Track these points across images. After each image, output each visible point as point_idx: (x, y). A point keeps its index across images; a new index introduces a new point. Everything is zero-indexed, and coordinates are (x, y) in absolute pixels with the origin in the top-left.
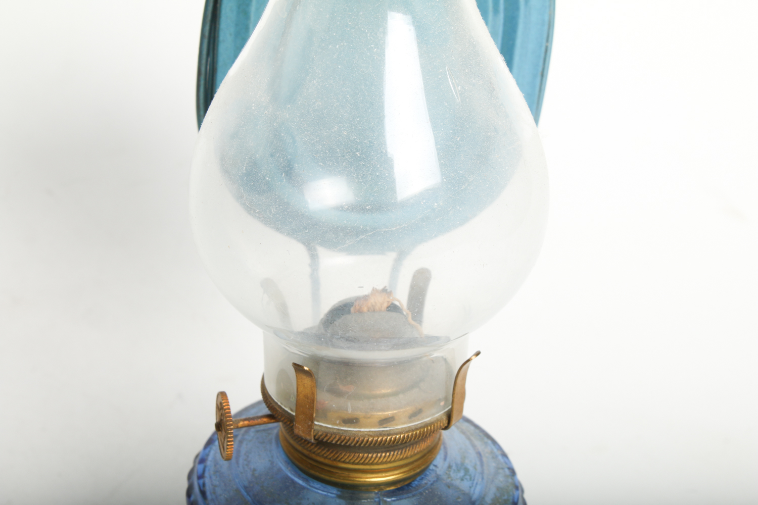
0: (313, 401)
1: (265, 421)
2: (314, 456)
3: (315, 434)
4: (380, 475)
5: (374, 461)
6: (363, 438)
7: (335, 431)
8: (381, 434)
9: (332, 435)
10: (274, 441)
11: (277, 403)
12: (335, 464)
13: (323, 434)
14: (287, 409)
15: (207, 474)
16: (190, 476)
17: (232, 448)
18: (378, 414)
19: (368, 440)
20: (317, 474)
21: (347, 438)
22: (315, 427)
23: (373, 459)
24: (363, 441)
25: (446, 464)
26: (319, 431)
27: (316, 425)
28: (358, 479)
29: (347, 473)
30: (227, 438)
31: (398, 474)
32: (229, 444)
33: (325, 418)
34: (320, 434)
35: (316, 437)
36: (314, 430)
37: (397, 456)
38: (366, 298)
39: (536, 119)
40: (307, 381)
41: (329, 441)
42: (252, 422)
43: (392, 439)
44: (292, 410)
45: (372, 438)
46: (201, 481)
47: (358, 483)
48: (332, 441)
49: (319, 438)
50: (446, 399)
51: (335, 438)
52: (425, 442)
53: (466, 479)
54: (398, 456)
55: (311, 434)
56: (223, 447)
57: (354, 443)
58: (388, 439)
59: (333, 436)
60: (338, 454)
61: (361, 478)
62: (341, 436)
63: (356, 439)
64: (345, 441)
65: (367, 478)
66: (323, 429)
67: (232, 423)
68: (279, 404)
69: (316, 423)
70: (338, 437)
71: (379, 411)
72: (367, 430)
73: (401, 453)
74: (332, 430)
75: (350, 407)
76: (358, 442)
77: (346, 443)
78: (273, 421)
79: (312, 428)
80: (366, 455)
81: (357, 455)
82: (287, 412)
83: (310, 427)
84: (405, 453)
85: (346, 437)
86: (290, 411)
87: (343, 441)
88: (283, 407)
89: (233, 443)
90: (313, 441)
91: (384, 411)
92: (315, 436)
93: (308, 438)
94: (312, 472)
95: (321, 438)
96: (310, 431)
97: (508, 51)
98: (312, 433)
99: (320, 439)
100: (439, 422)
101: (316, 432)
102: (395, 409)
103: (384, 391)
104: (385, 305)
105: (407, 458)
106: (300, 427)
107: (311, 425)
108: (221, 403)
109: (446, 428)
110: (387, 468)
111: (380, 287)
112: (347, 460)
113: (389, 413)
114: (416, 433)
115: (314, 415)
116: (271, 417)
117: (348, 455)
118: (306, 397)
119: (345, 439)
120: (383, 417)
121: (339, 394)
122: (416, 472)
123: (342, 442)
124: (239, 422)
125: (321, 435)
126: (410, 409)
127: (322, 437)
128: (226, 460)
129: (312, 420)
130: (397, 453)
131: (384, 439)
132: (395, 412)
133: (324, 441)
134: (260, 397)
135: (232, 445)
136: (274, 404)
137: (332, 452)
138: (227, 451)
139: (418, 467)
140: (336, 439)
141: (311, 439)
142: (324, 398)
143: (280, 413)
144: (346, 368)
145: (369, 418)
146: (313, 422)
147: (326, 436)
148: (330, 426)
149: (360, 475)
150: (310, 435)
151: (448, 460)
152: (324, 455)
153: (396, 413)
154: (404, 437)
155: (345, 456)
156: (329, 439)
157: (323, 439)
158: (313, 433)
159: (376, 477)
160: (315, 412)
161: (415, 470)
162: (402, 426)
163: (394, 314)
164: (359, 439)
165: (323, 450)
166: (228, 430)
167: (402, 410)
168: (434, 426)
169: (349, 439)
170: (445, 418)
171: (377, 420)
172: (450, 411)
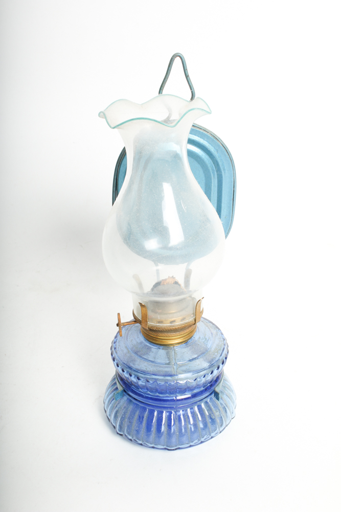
0: (147, 315)
1: (133, 323)
2: (150, 335)
4: (174, 340)
5: (170, 336)
6: (164, 328)
7: (155, 326)
8: (171, 326)
10: (139, 330)
12: (157, 337)
15: (116, 343)
19: (166, 329)
22: (148, 324)
26: (149, 326)
30: (120, 327)
33: (151, 321)
38: (166, 280)
39: (226, 237)
40: (144, 309)
41: (153, 329)
42: (129, 323)
43: (175, 328)
46: (115, 345)
47: (165, 343)
50: (193, 314)
52: (188, 329)
55: (147, 327)
56: (120, 332)
60: (158, 334)
71: (170, 318)
72: (166, 325)
73: (180, 333)
75: (159, 317)
77: (159, 330)
78: (135, 323)
83: (146, 324)
86: (140, 319)
88: (138, 318)
92: (149, 328)
97: (219, 211)
100: (192, 322)
103: (172, 312)
104: (173, 282)
105: (183, 334)
106: (143, 324)
108: (119, 317)
109: (195, 324)
110: (176, 338)
111: (171, 276)
112: (161, 336)
113: (173, 319)
114: (183, 326)
116: (135, 321)
118: (144, 314)
119: (158, 328)
120: (171, 321)
121: (156, 313)
122: (187, 339)
124: (124, 323)
126: (181, 318)
127: (151, 328)
128: (121, 336)
129: (147, 322)
130: (178, 333)
131: (172, 328)
134: (133, 318)
136: (136, 317)
137: (155, 333)
139: (188, 336)
140: (155, 328)
142: (150, 314)
143: (138, 320)
144: (157, 304)
145: (166, 321)
148: (153, 324)
152: (153, 335)
153: (176, 319)
154: (179, 327)
155: (160, 334)
160: (147, 319)
162: (178, 323)
163: (176, 285)
166: (120, 324)
167: (178, 318)
168: (190, 323)
170: (194, 321)
171: (169, 322)
172: (195, 318)
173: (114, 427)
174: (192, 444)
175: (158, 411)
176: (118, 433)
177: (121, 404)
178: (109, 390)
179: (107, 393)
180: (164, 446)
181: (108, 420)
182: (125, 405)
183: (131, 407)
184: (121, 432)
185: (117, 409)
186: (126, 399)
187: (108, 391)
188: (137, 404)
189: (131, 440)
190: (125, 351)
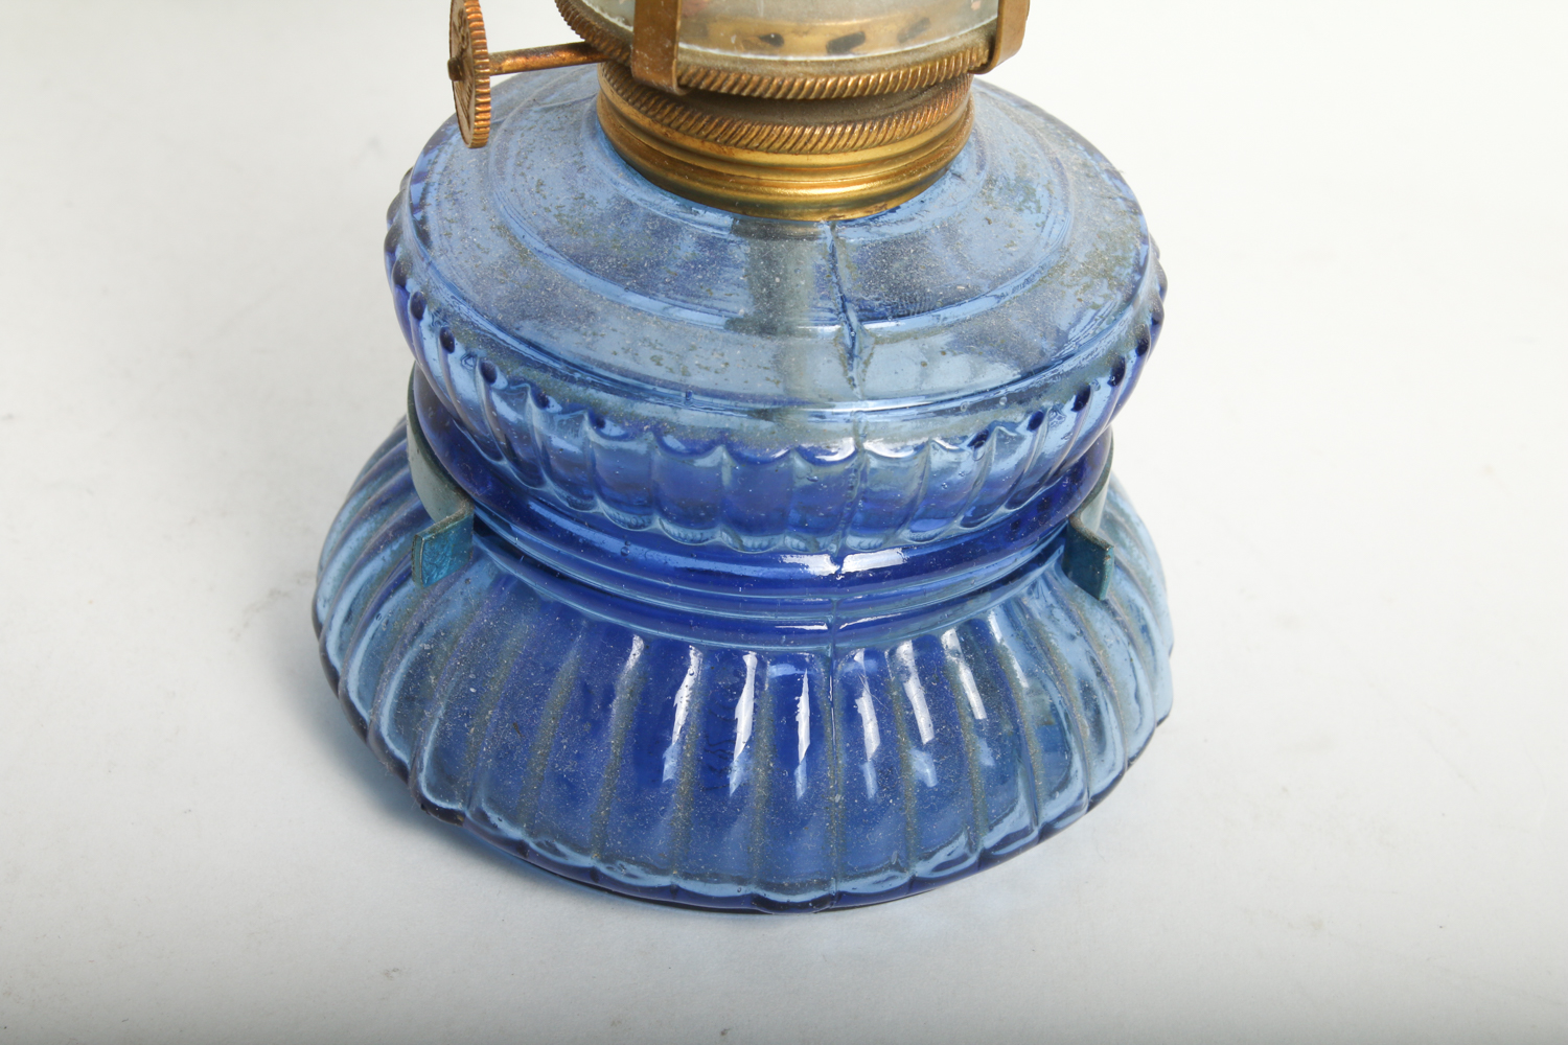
1: (564, 59)
2: (677, 137)
3: (679, 72)
4: (831, 179)
5: (816, 144)
6: (791, 79)
7: (726, 65)
8: (833, 70)
9: (719, 72)
10: (584, 125)
11: (591, 11)
12: (726, 153)
13: (698, 71)
14: (614, 20)
15: (431, 199)
16: (392, 212)
17: (488, 111)
18: (827, 24)
19: (803, 84)
20: (685, 181)
21: (756, 79)
22: (681, 57)
23: (814, 140)
24: (792, 85)
25: (984, 175)
26: (689, 65)
27: (682, 51)
28: (779, 190)
29: (754, 176)
30: (476, 87)
31: (873, 180)
32: (481, 100)
33: (703, 36)
34: (692, 71)
35: (683, 81)
36: (679, 64)
37: (869, 133)
41: (712, 89)
42: (531, 61)
43: (860, 82)
44: (627, 22)
45: (813, 80)
46: (418, 216)
47: (782, 199)
48: (720, 87)
49: (690, 81)
51: (727, 78)
52: (934, 106)
53: (1029, 208)
54: (873, 135)
55: (670, 72)
56: (468, 117)
57: (771, 90)
58: (850, 84)
59: (723, 76)
60: (734, 129)
61: (787, 187)
62: (741, 76)
63: (775, 82)
64: (750, 86)
65: (802, 187)
66: (699, 61)
67: (487, 60)
68: (597, 10)
69: (682, 45)
70: (733, 78)
71: (829, 18)
72: (800, 59)
73: (880, 127)
74: (719, 64)
75: (762, 9)
76: (779, 88)
77: (754, 90)
78: (581, 59)
79: (673, 57)
80: (798, 131)
81: (777, 129)
82: (615, 26)
83: (670, 53)
84: (888, 129)
85: (752, 76)
86: (621, 24)
87: (746, 86)
88: (606, 16)
89: (489, 99)
90: (675, 88)
91: (841, 18)
92: (679, 79)
93: (664, 82)
94: (673, 177)
95: (694, 81)
96: (670, 64)
98: (674, 68)
99: (692, 85)
100: (968, 52)
101: (682, 67)
102: (866, 15)
105: (892, 141)
106: (646, 55)
107: (671, 49)
108: (461, 14)
109: (984, 68)
110: (847, 164)
112: (756, 142)
113: (850, 24)
114: (915, 72)
115: (679, 24)
116: (579, 49)
117: (757, 128)
119: (749, 81)
120: (840, 34)
122: (913, 179)
123: (743, 89)
124: (504, 60)
125: (694, 75)
126: (902, 17)
127: (698, 78)
128: (474, 147)
129: (672, 36)
130: (871, 128)
131: (840, 82)
132: (866, 21)
133: (701, 87)
135: (488, 103)
136: (583, 14)
137: (719, 125)
138: (477, 121)
139: (919, 167)
140: (730, 83)
141: (671, 85)
143: (598, 30)
145: (806, 33)
146: (674, 42)
147: (707, 75)
148: (715, 52)
149: (785, 179)
150: (668, 74)
151: (987, 168)
153: (867, 25)
154: (886, 79)
155: (752, 129)
156: (712, 83)
157: (699, 83)
158: (677, 69)
159: (822, 186)
160: (679, 17)
161: (911, 175)
162: (882, 51)
164: (783, 81)
165: (700, 119)
166: (477, 67)
167: (882, 18)
168: (957, 58)
169: (760, 81)
170: (981, 42)
171: (821, 39)
172: (999, 21)
173: (402, 771)
174: (921, 869)
175: (709, 655)
176: (426, 805)
177: (455, 610)
178: (361, 533)
179: (344, 555)
180: (741, 881)
181: (350, 729)
182: (484, 619)
183: (522, 631)
184: (450, 797)
185: (421, 644)
186: (488, 581)
187: (353, 542)
188: (567, 613)
189: (520, 847)
190: (498, 249)
